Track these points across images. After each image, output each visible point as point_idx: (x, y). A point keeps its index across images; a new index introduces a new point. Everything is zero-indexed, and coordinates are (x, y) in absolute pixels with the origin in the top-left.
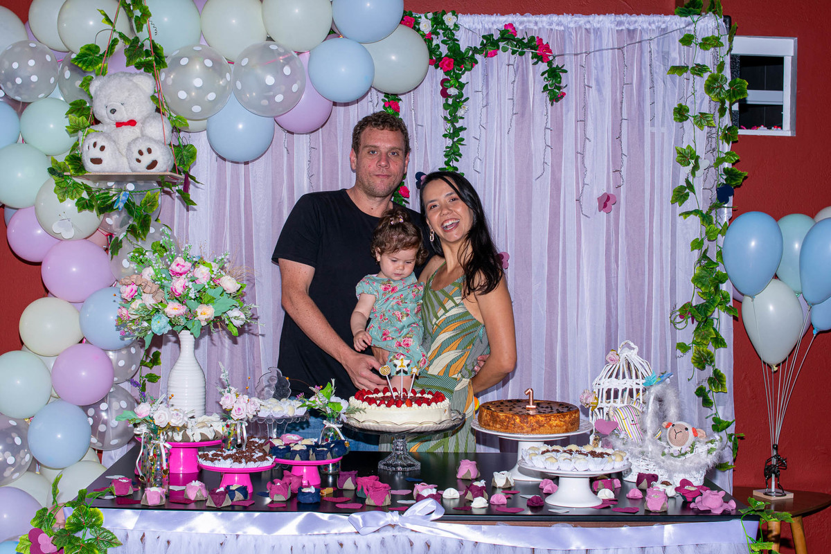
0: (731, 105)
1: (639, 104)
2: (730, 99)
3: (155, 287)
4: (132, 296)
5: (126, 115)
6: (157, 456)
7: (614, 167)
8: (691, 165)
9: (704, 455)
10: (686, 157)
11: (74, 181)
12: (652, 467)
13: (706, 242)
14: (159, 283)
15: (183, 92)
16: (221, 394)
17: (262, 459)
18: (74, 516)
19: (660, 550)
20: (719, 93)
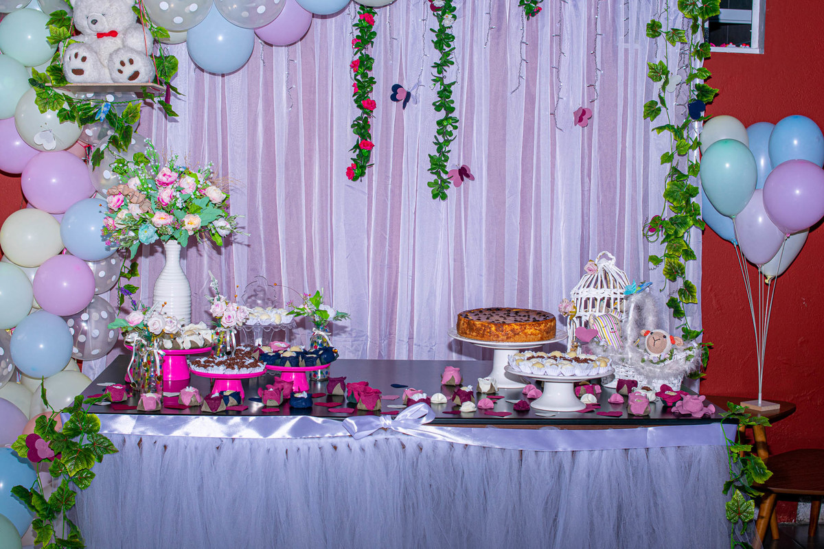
0: (704, 22)
1: (614, 20)
2: (703, 16)
3: (141, 198)
4: (119, 206)
5: (107, 26)
6: (151, 362)
7: (588, 82)
8: (663, 80)
9: (682, 362)
10: (659, 73)
11: (55, 92)
12: (631, 373)
13: (676, 156)
14: (145, 193)
15: (163, 2)
16: (211, 303)
17: (254, 365)
18: (71, 421)
19: (644, 451)
20: (692, 10)
